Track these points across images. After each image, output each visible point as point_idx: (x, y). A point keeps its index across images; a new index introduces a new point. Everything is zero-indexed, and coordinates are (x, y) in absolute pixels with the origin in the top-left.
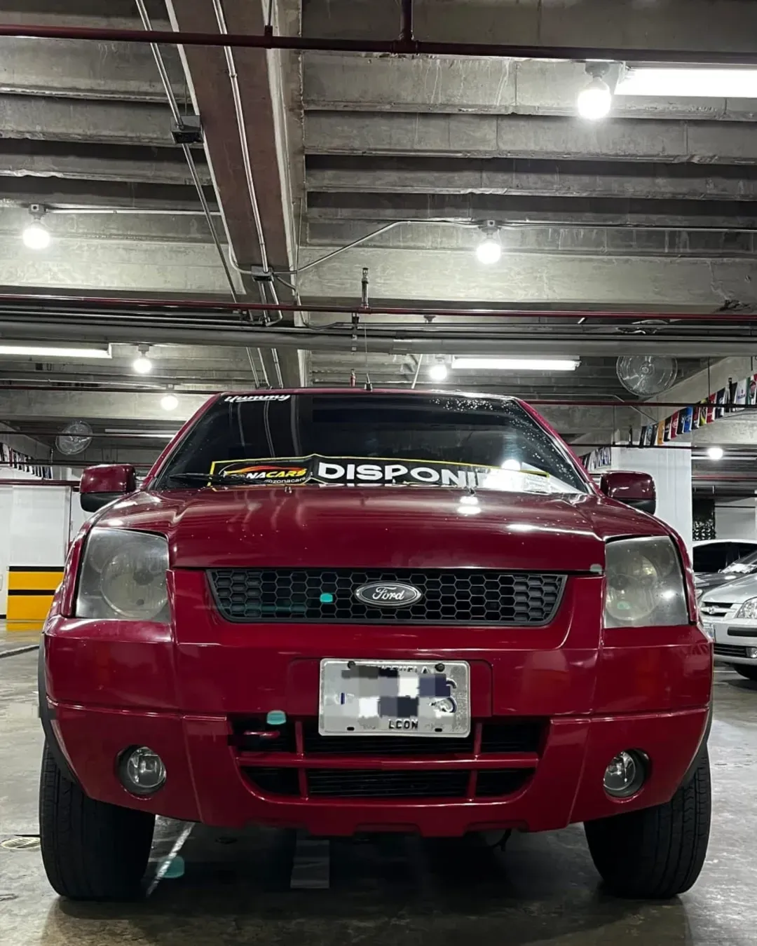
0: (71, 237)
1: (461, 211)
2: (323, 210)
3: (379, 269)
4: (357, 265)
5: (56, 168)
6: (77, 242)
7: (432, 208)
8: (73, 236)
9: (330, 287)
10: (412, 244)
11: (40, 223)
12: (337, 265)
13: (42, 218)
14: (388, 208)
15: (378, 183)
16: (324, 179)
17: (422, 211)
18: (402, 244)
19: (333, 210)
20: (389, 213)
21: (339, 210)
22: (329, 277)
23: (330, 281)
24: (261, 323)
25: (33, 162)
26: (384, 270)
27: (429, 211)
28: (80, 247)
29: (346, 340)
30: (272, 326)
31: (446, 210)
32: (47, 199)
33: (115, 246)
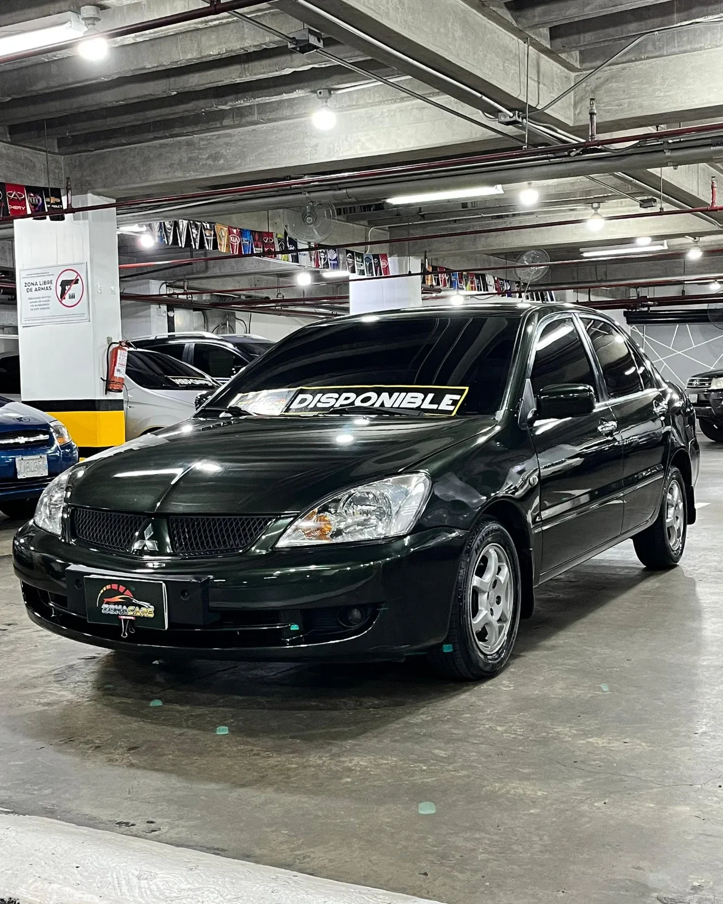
0: (372, 106)
1: (710, 8)
2: (565, 39)
3: (659, 81)
4: (635, 81)
5: (310, 62)
6: (378, 110)
7: (679, 11)
8: (373, 104)
9: (608, 111)
10: (688, 47)
11: (327, 106)
12: (614, 85)
13: (329, 100)
14: (630, 22)
15: (589, 8)
16: (534, 16)
17: (666, 18)
18: (677, 50)
19: (576, 37)
20: (633, 27)
21: (582, 36)
22: (606, 99)
23: (608, 104)
24: (566, 153)
25: (292, 61)
26: (664, 80)
27: (675, 16)
28: (382, 113)
29: (660, 155)
30: (578, 154)
31: (694, 11)
32: (328, 83)
33: (410, 108)
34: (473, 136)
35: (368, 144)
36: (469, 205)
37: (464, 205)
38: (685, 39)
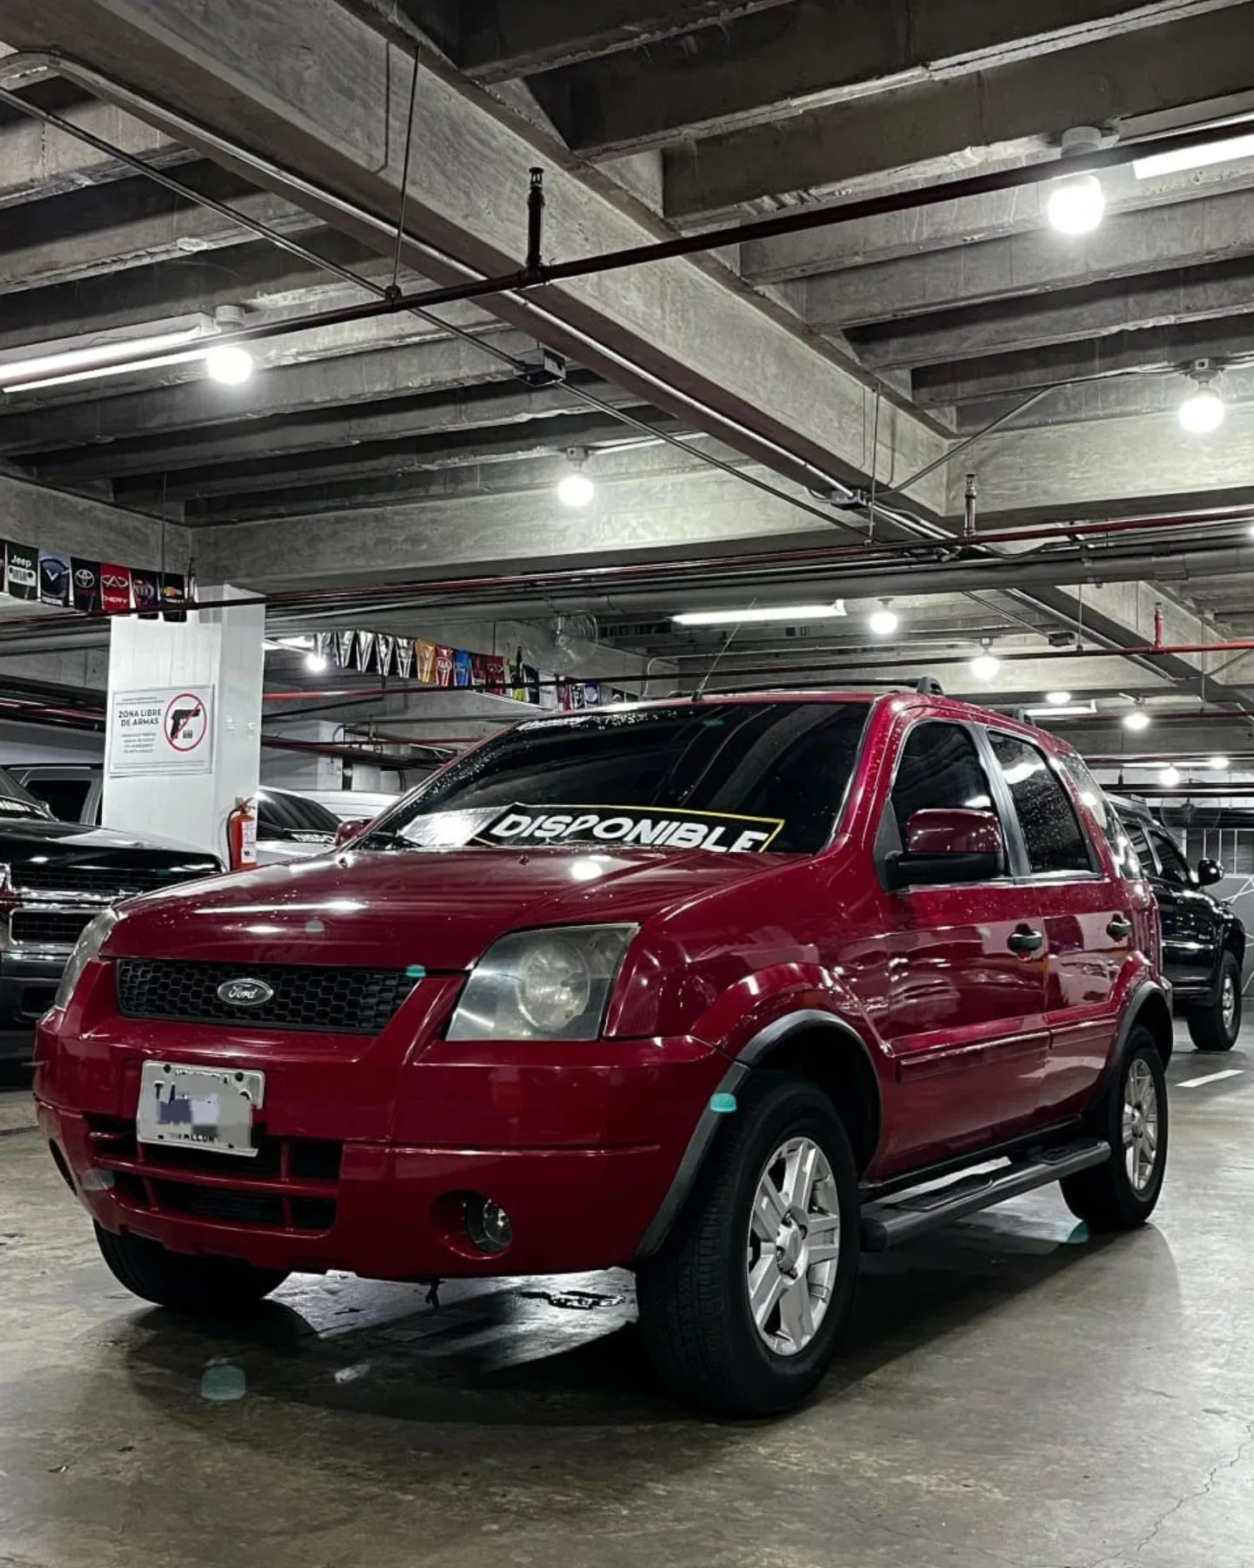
0: (649, 476)
1: (1149, 353)
2: (934, 390)
3: (1073, 456)
4: (1038, 455)
5: (556, 405)
6: (658, 481)
7: (1102, 356)
8: (651, 473)
9: (997, 497)
10: (1117, 410)
11: (580, 472)
12: (1006, 459)
13: (584, 464)
14: (1032, 368)
15: (966, 344)
16: (887, 353)
17: (1084, 366)
18: (1101, 413)
19: (950, 386)
20: (1033, 376)
21: (959, 386)
22: (994, 480)
23: (997, 486)
24: (935, 557)
25: (531, 402)
26: (1081, 455)
27: (1097, 363)
28: (664, 487)
29: (1075, 566)
30: (952, 560)
31: (1125, 356)
32: (584, 438)
33: (704, 480)
34: (797, 525)
35: (640, 532)
36: (798, 633)
37: (790, 631)
38: (1112, 397)
